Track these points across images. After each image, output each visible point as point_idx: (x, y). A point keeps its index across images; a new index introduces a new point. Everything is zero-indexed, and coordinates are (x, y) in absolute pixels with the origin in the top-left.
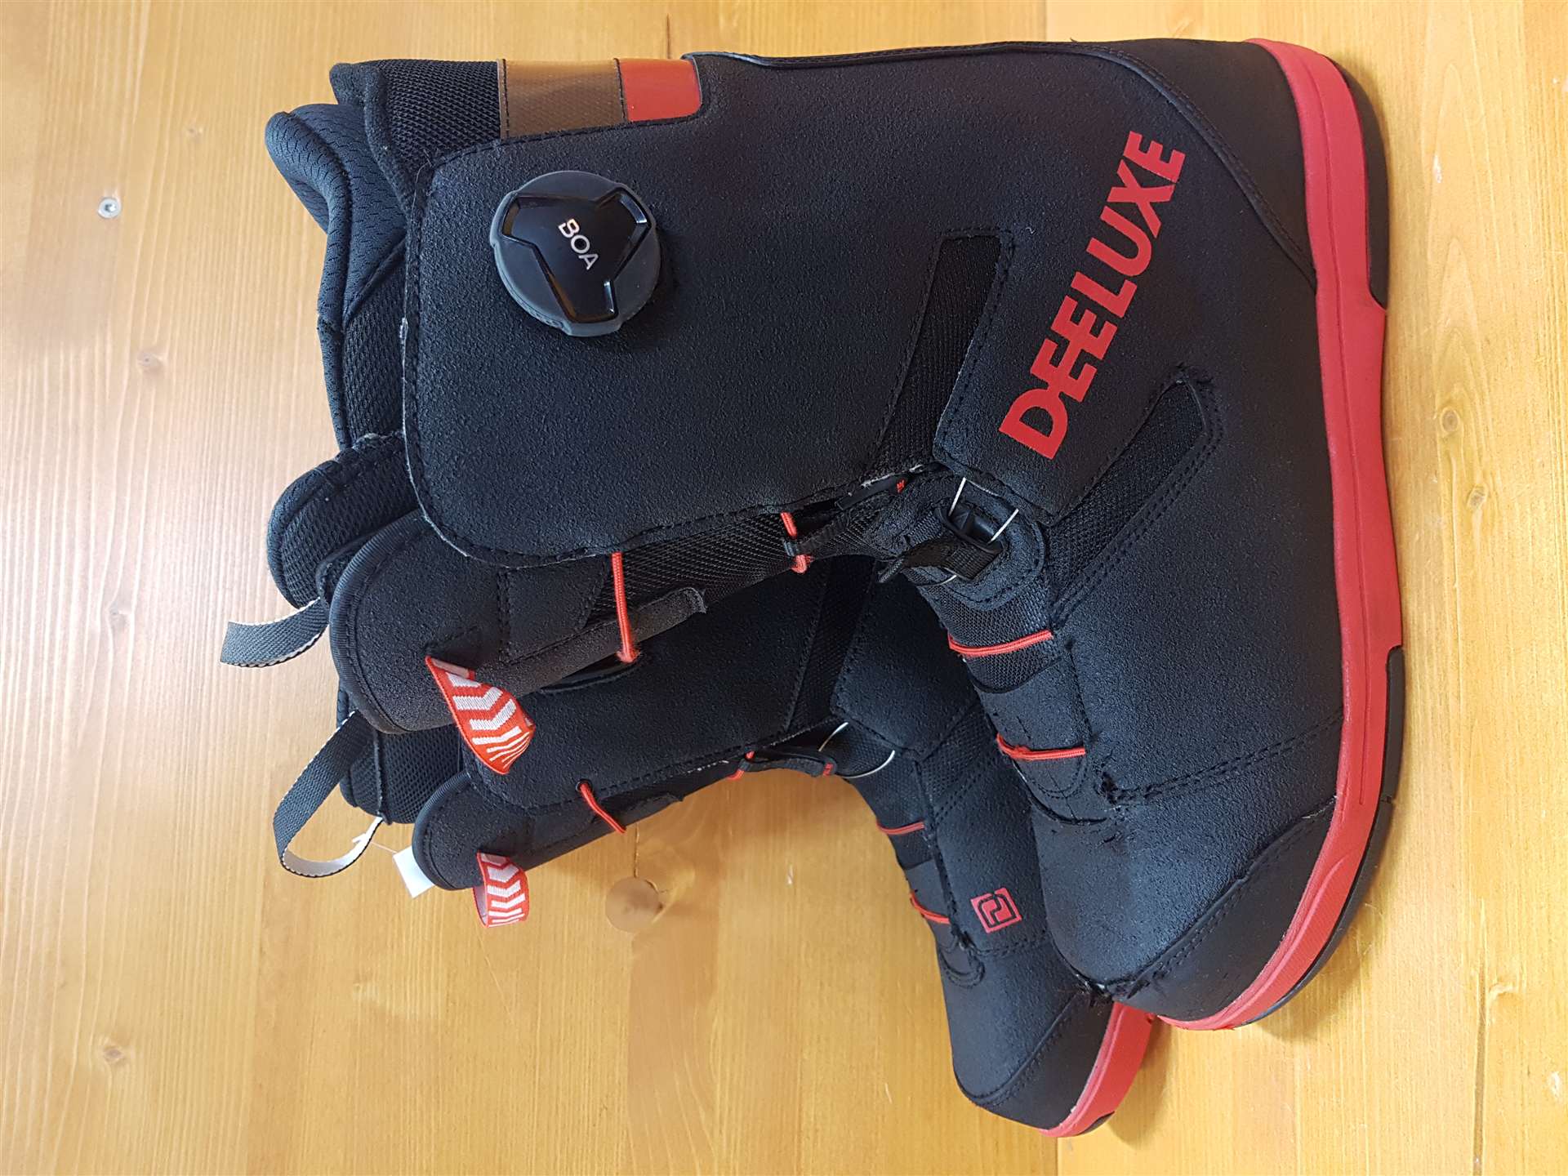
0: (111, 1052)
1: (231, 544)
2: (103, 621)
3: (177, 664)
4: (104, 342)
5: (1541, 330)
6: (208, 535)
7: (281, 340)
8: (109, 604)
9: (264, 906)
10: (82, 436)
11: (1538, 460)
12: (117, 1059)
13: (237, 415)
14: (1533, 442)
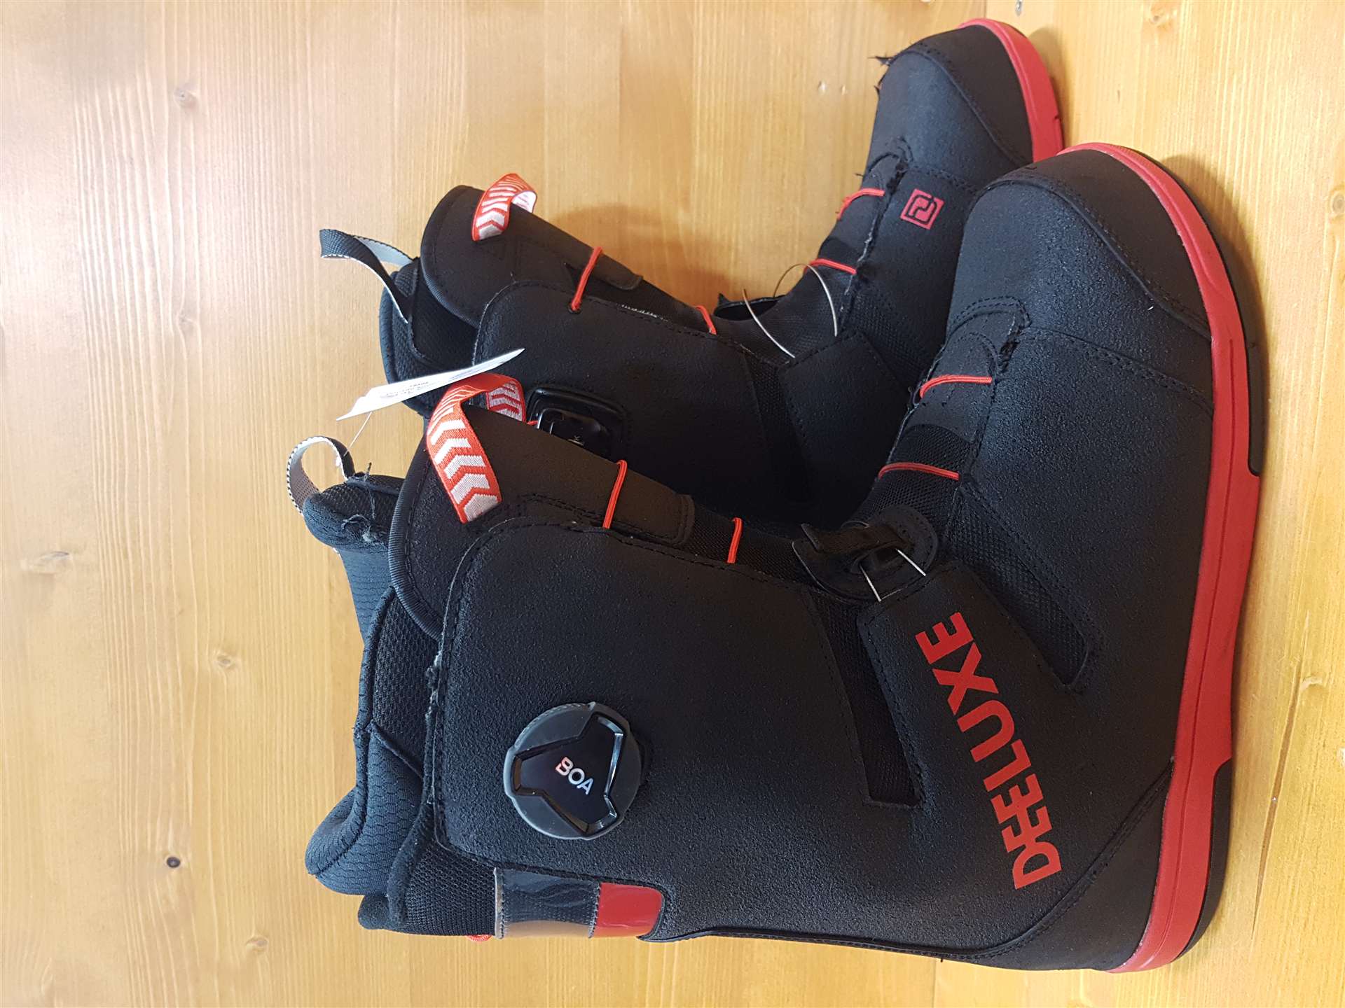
0: (224, 660)
1: (271, 259)
2: (175, 326)
4: (144, 81)
6: (251, 253)
7: (295, 73)
8: (178, 313)
10: (137, 166)
12: (228, 665)
13: (264, 143)
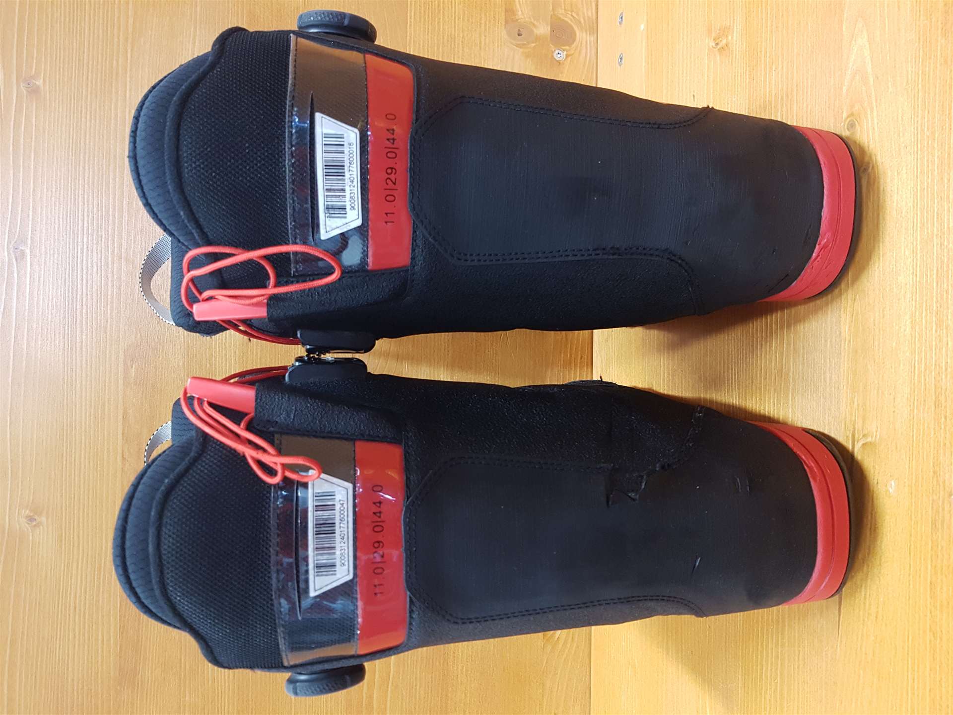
0: (31, 519)
1: (91, 206)
2: (9, 254)
3: (60, 281)
5: (910, 69)
6: (75, 200)
7: (117, 74)
8: (13, 243)
9: (123, 430)
11: (903, 145)
12: (34, 523)
13: (91, 122)
14: (901, 135)
